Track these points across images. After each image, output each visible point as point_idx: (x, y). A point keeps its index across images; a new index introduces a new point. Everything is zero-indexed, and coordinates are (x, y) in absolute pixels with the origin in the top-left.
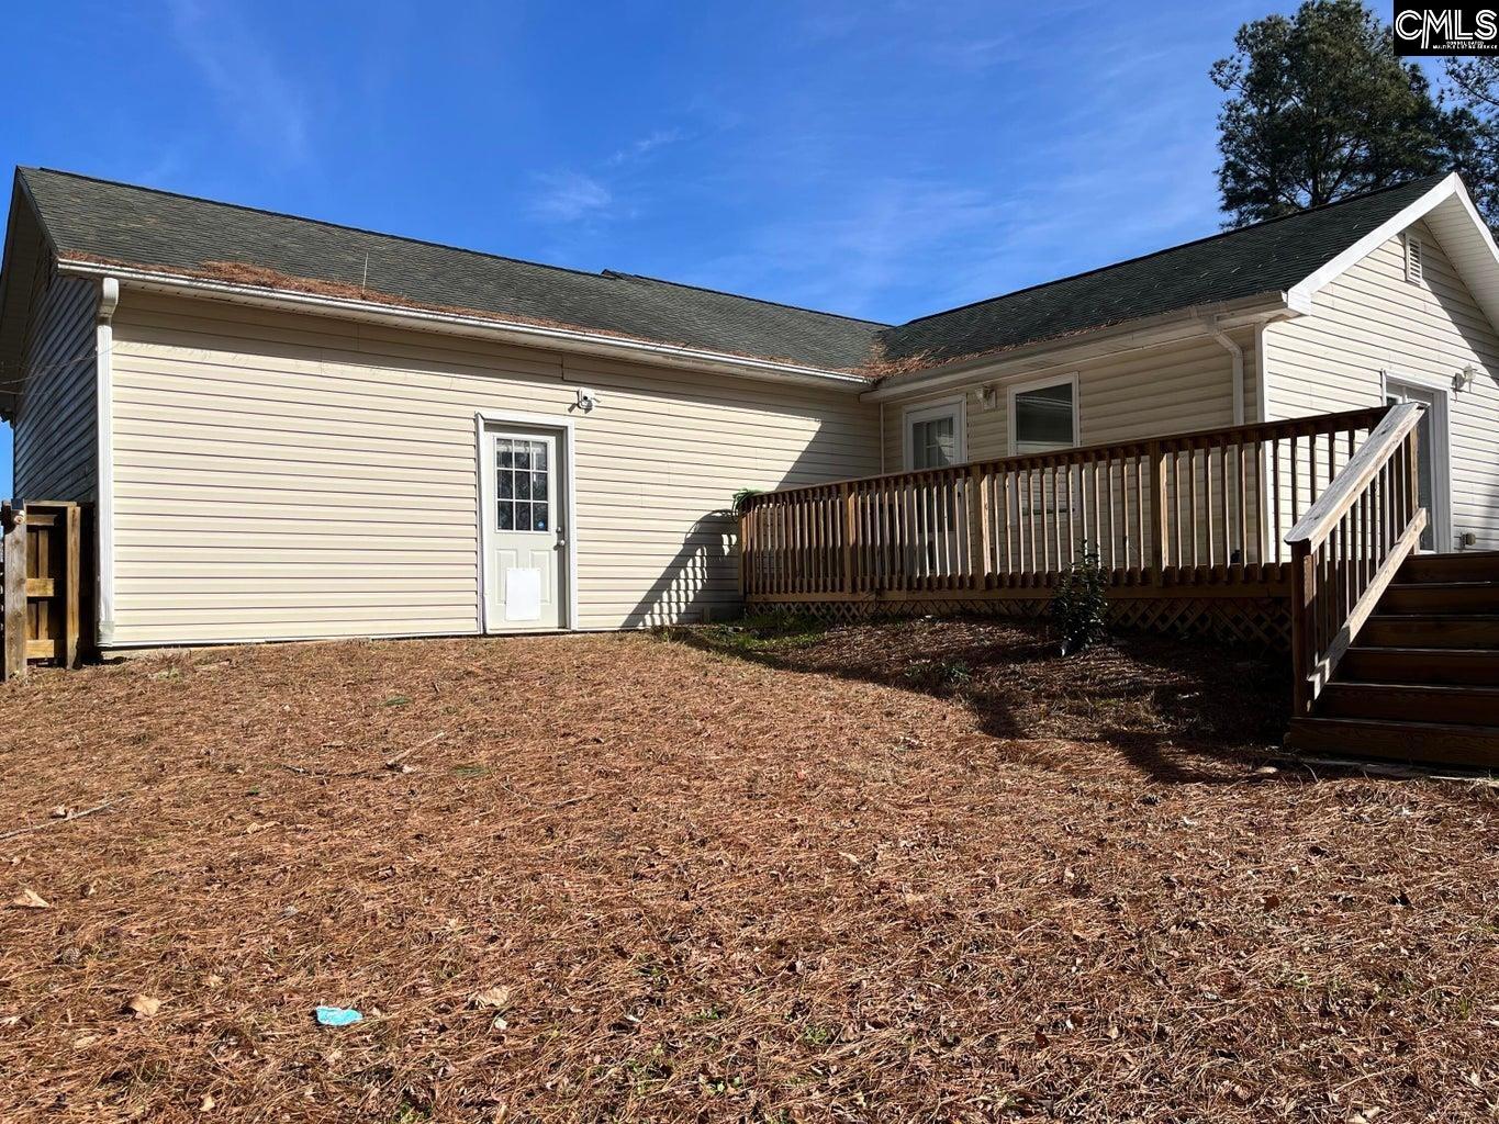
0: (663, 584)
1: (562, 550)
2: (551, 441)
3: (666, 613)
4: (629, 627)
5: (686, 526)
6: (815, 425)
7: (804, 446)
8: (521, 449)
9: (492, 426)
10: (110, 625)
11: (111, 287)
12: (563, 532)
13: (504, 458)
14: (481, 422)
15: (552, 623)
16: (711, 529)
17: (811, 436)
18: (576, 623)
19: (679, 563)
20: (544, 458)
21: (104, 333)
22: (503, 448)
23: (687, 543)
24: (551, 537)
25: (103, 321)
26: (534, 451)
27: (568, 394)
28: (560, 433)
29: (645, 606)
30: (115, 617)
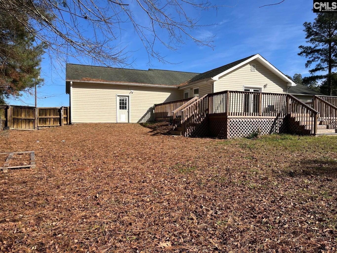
0: (144, 117)
1: (128, 112)
2: (127, 98)
3: (144, 121)
4: (138, 123)
5: (148, 109)
6: (170, 94)
7: (168, 97)
8: (123, 99)
9: (118, 96)
10: (72, 120)
11: (71, 83)
12: (129, 110)
13: (120, 100)
14: (117, 96)
15: (127, 122)
16: (151, 110)
17: (169, 95)
18: (130, 122)
19: (146, 114)
20: (126, 100)
21: (71, 87)
22: (120, 99)
23: (148, 111)
24: (127, 110)
25: (71, 86)
26: (125, 99)
27: (129, 91)
28: (128, 96)
29: (141, 120)
30: (72, 119)
